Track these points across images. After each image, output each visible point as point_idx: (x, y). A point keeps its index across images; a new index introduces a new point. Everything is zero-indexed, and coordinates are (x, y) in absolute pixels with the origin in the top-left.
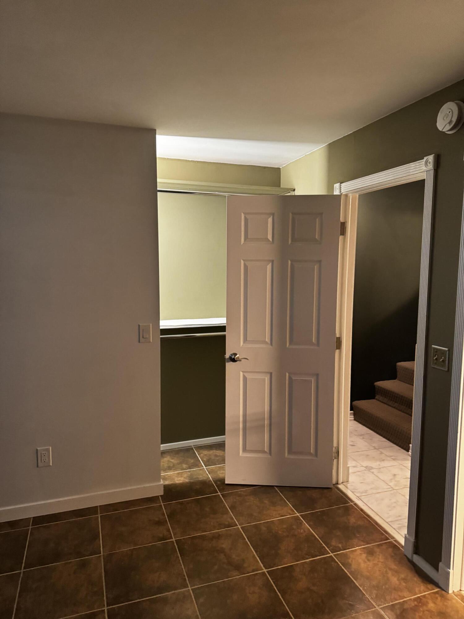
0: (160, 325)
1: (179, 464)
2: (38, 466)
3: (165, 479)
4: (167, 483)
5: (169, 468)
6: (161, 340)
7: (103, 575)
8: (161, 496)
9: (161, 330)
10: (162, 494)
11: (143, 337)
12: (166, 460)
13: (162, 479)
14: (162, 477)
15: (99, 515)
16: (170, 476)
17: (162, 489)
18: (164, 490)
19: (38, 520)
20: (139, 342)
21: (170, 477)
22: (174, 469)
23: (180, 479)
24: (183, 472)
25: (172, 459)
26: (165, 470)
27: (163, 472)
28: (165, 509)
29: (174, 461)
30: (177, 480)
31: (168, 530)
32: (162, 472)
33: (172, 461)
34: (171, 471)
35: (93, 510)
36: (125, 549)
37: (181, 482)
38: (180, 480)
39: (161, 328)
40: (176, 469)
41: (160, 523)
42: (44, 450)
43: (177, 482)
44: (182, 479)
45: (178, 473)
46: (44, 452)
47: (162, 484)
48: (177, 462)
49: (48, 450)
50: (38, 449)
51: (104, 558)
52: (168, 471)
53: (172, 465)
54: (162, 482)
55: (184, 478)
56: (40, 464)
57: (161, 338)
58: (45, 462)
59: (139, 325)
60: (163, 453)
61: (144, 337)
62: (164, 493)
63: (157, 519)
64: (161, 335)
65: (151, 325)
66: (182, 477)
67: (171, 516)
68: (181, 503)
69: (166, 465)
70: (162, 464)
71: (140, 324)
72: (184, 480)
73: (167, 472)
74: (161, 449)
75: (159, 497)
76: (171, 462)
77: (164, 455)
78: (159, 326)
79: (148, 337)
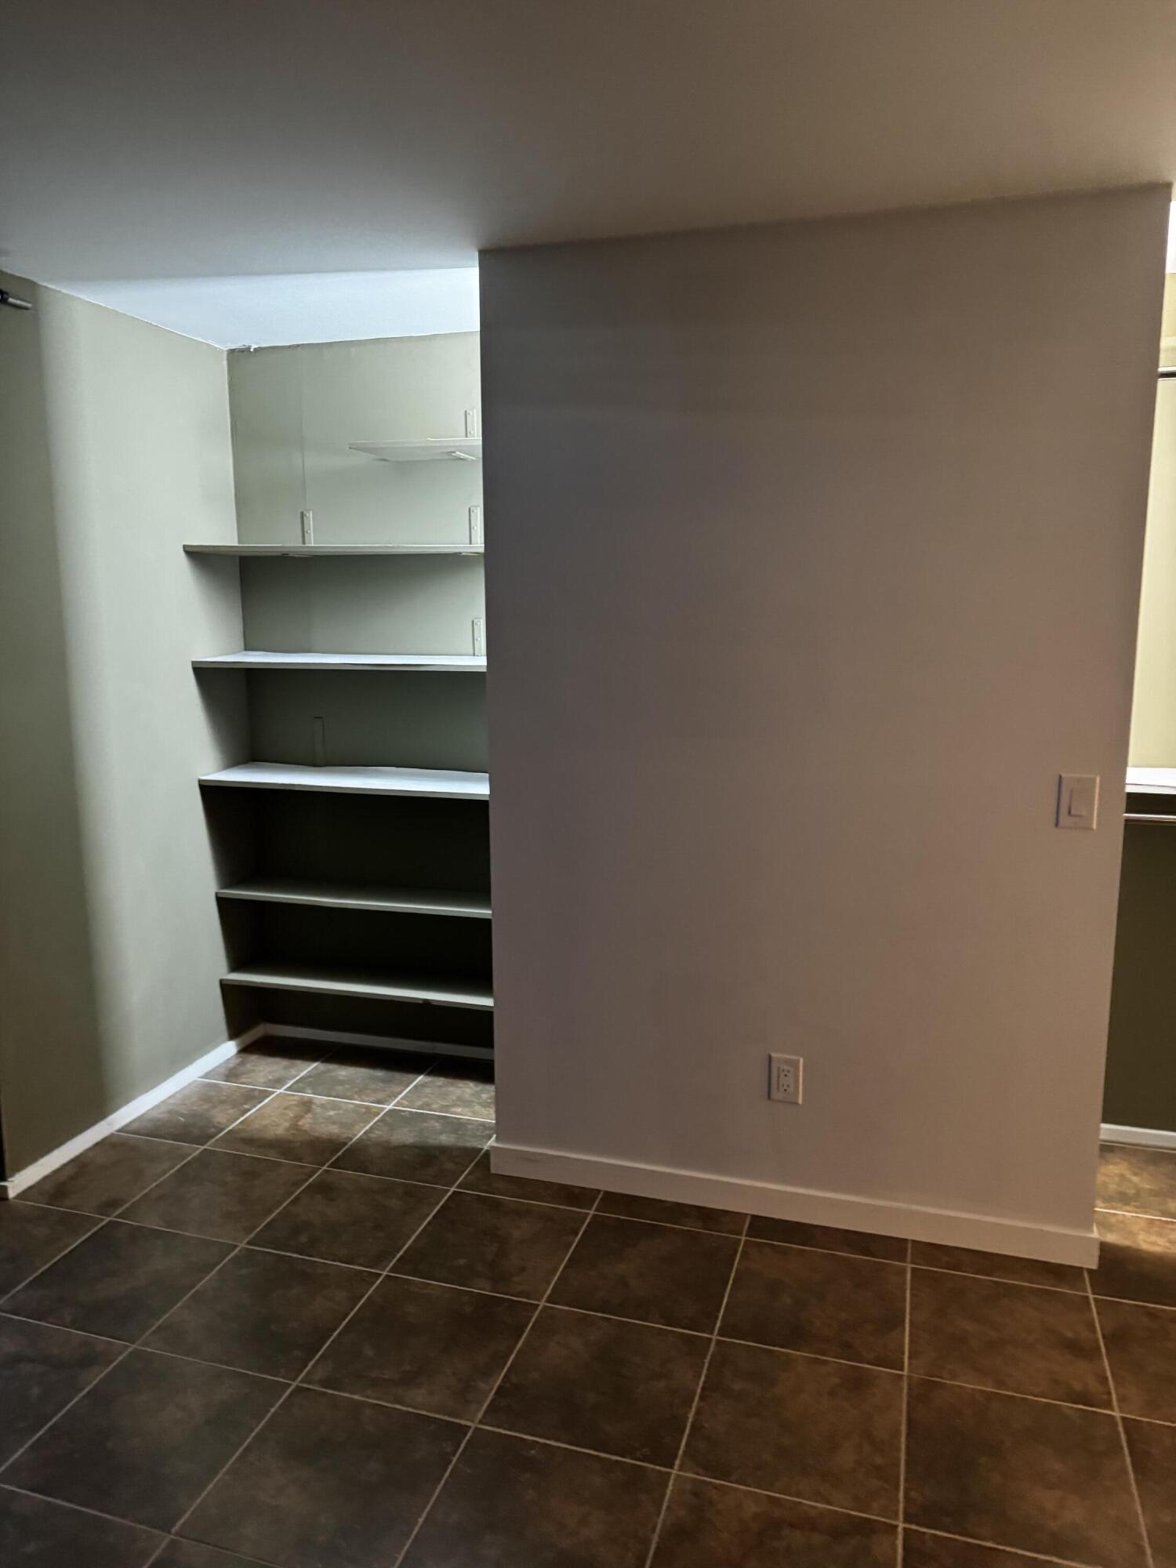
0: (1127, 782)
1: (1155, 1196)
2: (769, 1097)
3: (1105, 1225)
4: (1111, 1238)
5: (1124, 1199)
6: (1126, 825)
7: (904, 1428)
8: (1090, 1271)
9: (1130, 795)
10: (1094, 1267)
11: (1069, 813)
12: (1113, 1173)
13: (1098, 1224)
14: (1096, 1216)
15: (909, 1266)
16: (1122, 1222)
17: (1096, 1253)
18: (1100, 1257)
19: (762, 1226)
20: (1057, 824)
21: (1121, 1226)
22: (1137, 1204)
23: (1153, 1238)
24: (1167, 1222)
25: (1136, 1174)
26: (1109, 1200)
27: (1103, 1205)
28: (1098, 1313)
29: (1141, 1181)
30: (1144, 1241)
31: (1104, 1380)
32: (1099, 1202)
33: (1135, 1179)
34: (1128, 1208)
35: (895, 1247)
36: (970, 1384)
37: (1157, 1249)
38: (1154, 1243)
39: (1129, 789)
40: (1144, 1207)
41: (1081, 1350)
42: (787, 1062)
43: (1145, 1246)
44: (1160, 1243)
45: (1151, 1222)
46: (786, 1068)
47: (1096, 1239)
48: (1148, 1187)
49: (795, 1065)
50: (774, 1055)
51: (909, 1385)
52: (1120, 1205)
53: (1132, 1191)
54: (1095, 1234)
55: (1170, 1242)
56: (775, 1095)
57: (1127, 820)
58: (786, 1090)
59: (1060, 777)
60: (1108, 1149)
61: (1073, 812)
62: (1101, 1265)
63: (1069, 1334)
64: (1126, 812)
65: (1098, 780)
66: (1160, 1235)
67: (1117, 1339)
68: (1152, 1315)
69: (1112, 1187)
70: (1100, 1179)
71: (1063, 775)
72: (1168, 1248)
73: (1115, 1209)
74: (1103, 1136)
75: (1081, 1276)
76: (1130, 1181)
77: (1109, 1156)
78: (1123, 784)
79: (1084, 813)
